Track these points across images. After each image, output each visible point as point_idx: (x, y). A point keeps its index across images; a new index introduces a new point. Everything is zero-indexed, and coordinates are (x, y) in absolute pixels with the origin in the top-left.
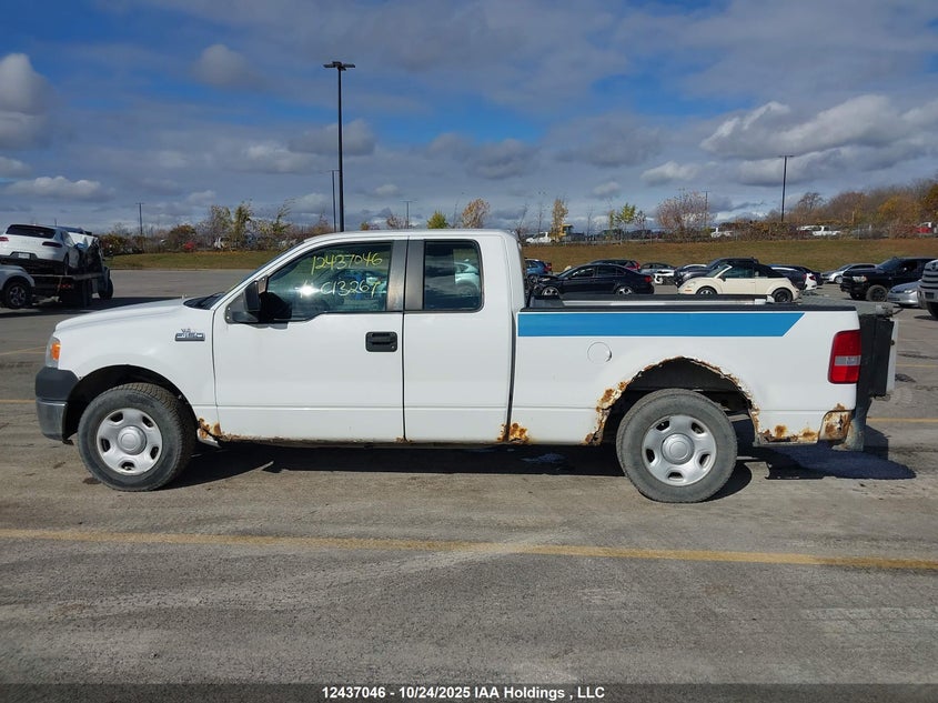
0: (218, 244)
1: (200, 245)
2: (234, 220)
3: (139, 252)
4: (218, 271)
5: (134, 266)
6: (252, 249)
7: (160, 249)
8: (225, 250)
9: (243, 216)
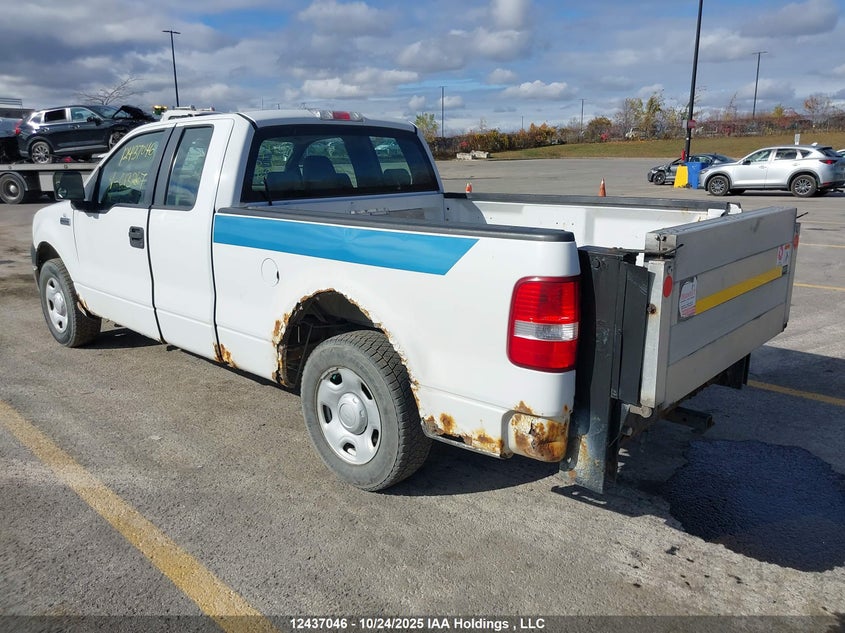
0: (630, 134)
1: (613, 135)
2: (645, 110)
3: (563, 143)
4: (622, 159)
5: (554, 155)
6: (659, 138)
7: (579, 140)
8: (634, 139)
9: (653, 106)
